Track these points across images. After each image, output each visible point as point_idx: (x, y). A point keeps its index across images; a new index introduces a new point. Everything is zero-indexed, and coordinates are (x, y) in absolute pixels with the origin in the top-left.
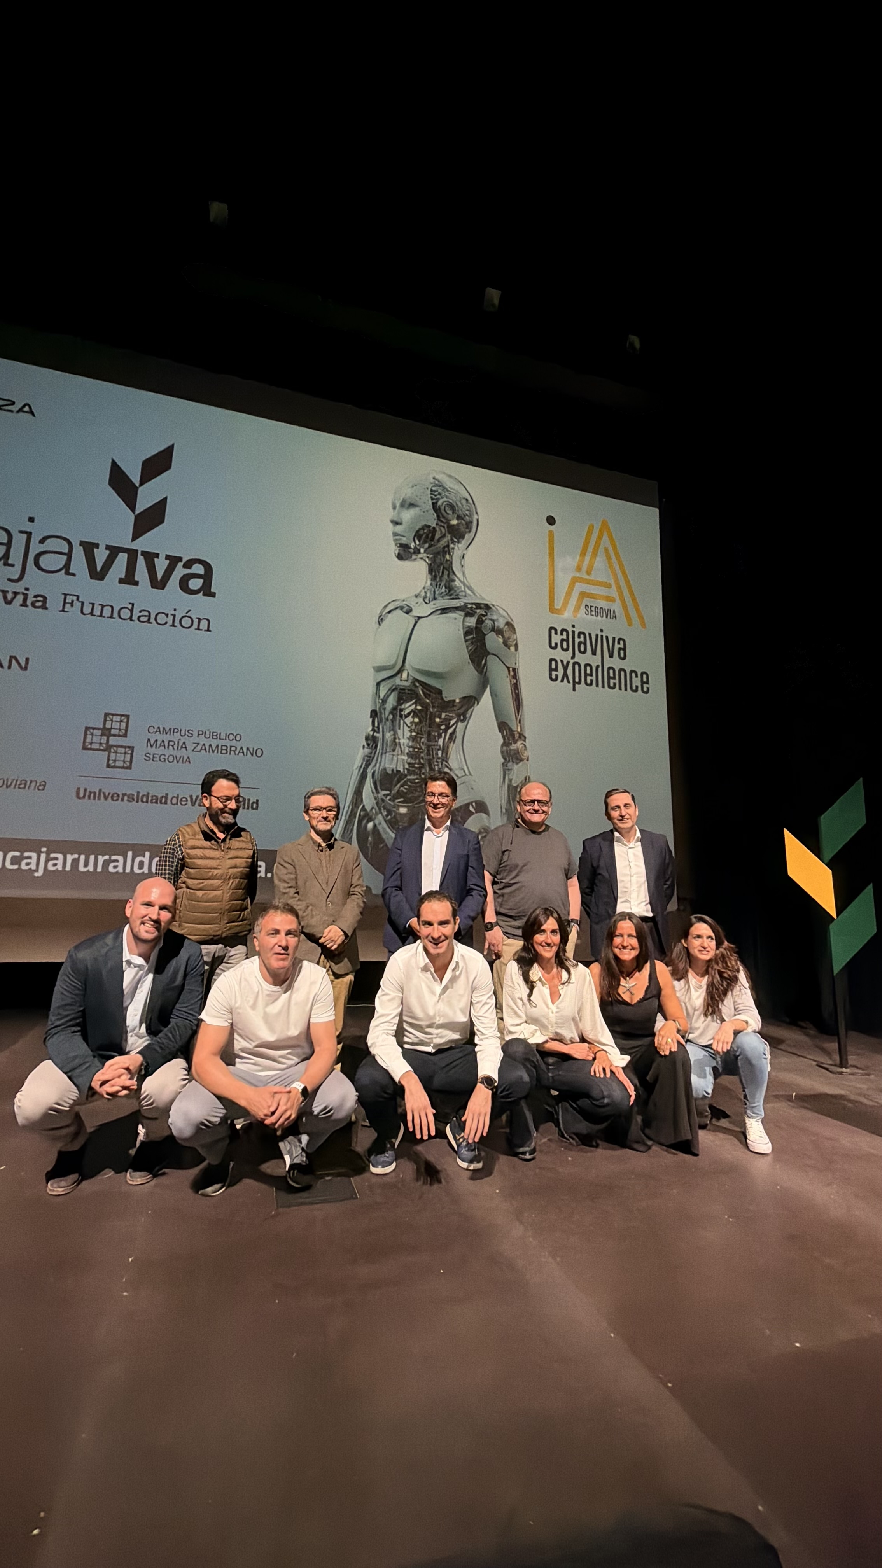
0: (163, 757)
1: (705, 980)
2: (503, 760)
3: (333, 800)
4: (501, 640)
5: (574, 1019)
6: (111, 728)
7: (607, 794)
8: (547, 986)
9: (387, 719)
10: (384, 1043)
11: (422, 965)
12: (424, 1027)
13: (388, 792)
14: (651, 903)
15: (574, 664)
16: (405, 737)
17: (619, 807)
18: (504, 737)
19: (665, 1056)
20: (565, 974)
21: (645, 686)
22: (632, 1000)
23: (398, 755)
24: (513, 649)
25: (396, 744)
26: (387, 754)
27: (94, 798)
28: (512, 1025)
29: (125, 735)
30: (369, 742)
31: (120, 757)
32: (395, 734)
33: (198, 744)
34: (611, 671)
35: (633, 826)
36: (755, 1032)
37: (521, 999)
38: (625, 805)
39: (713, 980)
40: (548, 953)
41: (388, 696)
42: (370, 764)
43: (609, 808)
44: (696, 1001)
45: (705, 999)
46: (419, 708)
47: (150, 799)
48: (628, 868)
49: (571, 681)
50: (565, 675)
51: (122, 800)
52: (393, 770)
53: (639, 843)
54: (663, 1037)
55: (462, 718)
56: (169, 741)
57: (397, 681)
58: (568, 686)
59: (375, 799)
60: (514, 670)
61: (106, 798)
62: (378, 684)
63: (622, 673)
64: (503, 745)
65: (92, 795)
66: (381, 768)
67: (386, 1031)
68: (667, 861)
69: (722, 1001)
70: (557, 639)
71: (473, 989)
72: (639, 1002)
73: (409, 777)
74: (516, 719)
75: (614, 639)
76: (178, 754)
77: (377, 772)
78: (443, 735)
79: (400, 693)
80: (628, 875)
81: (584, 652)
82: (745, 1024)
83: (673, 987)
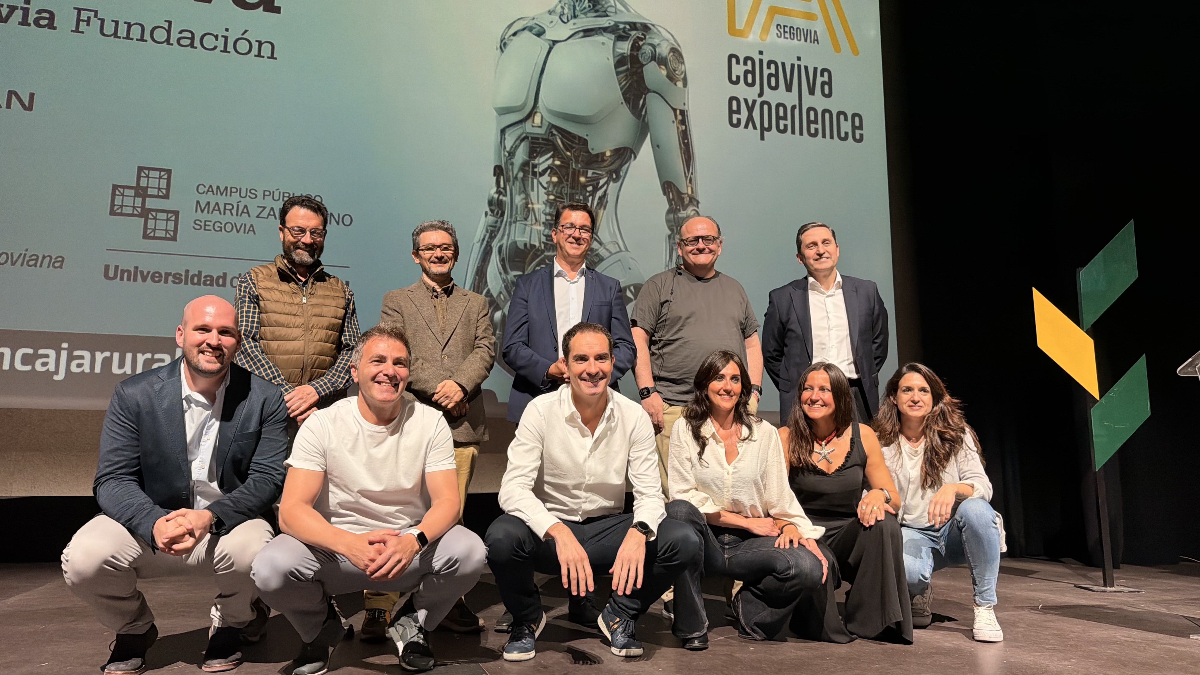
0: (218, 224)
1: (921, 446)
2: (670, 232)
3: (450, 237)
4: (664, 73)
5: (756, 483)
6: (148, 187)
7: (799, 231)
8: (722, 444)
9: (516, 178)
10: (521, 498)
11: (567, 413)
12: (570, 488)
13: (520, 273)
14: (855, 363)
15: (763, 103)
16: (540, 201)
17: (815, 244)
18: (669, 201)
19: (871, 527)
20: (745, 431)
21: (858, 132)
22: (829, 470)
23: (532, 225)
24: (680, 84)
25: (529, 211)
26: (518, 223)
27: (129, 279)
28: (679, 492)
29: (166, 196)
30: (493, 208)
31: (161, 225)
32: (527, 196)
33: (265, 208)
34: (812, 113)
35: (832, 269)
36: (983, 498)
37: (690, 460)
38: (824, 241)
39: (932, 442)
40: (726, 403)
41: (517, 147)
42: (495, 236)
43: (803, 246)
44: (910, 471)
45: (922, 467)
46: (558, 163)
47: (203, 279)
48: (826, 320)
49: (758, 125)
50: (750, 118)
51: (166, 282)
52: (525, 245)
53: (841, 291)
54: (867, 505)
55: (614, 176)
56: (225, 204)
57: (528, 127)
58: (754, 134)
59: (504, 281)
60: (682, 112)
61: (144, 279)
62: (503, 131)
63: (827, 115)
64: (669, 212)
65: (126, 274)
66: (510, 242)
67: (522, 485)
68: (876, 312)
69: (944, 467)
70: (738, 70)
71: (631, 444)
72: (837, 470)
73: (547, 253)
74: (686, 177)
75: (815, 69)
76: (239, 221)
77: (504, 246)
78: (590, 199)
79: (532, 143)
80: (825, 328)
81: (776, 88)
82: (970, 488)
83: (882, 455)
